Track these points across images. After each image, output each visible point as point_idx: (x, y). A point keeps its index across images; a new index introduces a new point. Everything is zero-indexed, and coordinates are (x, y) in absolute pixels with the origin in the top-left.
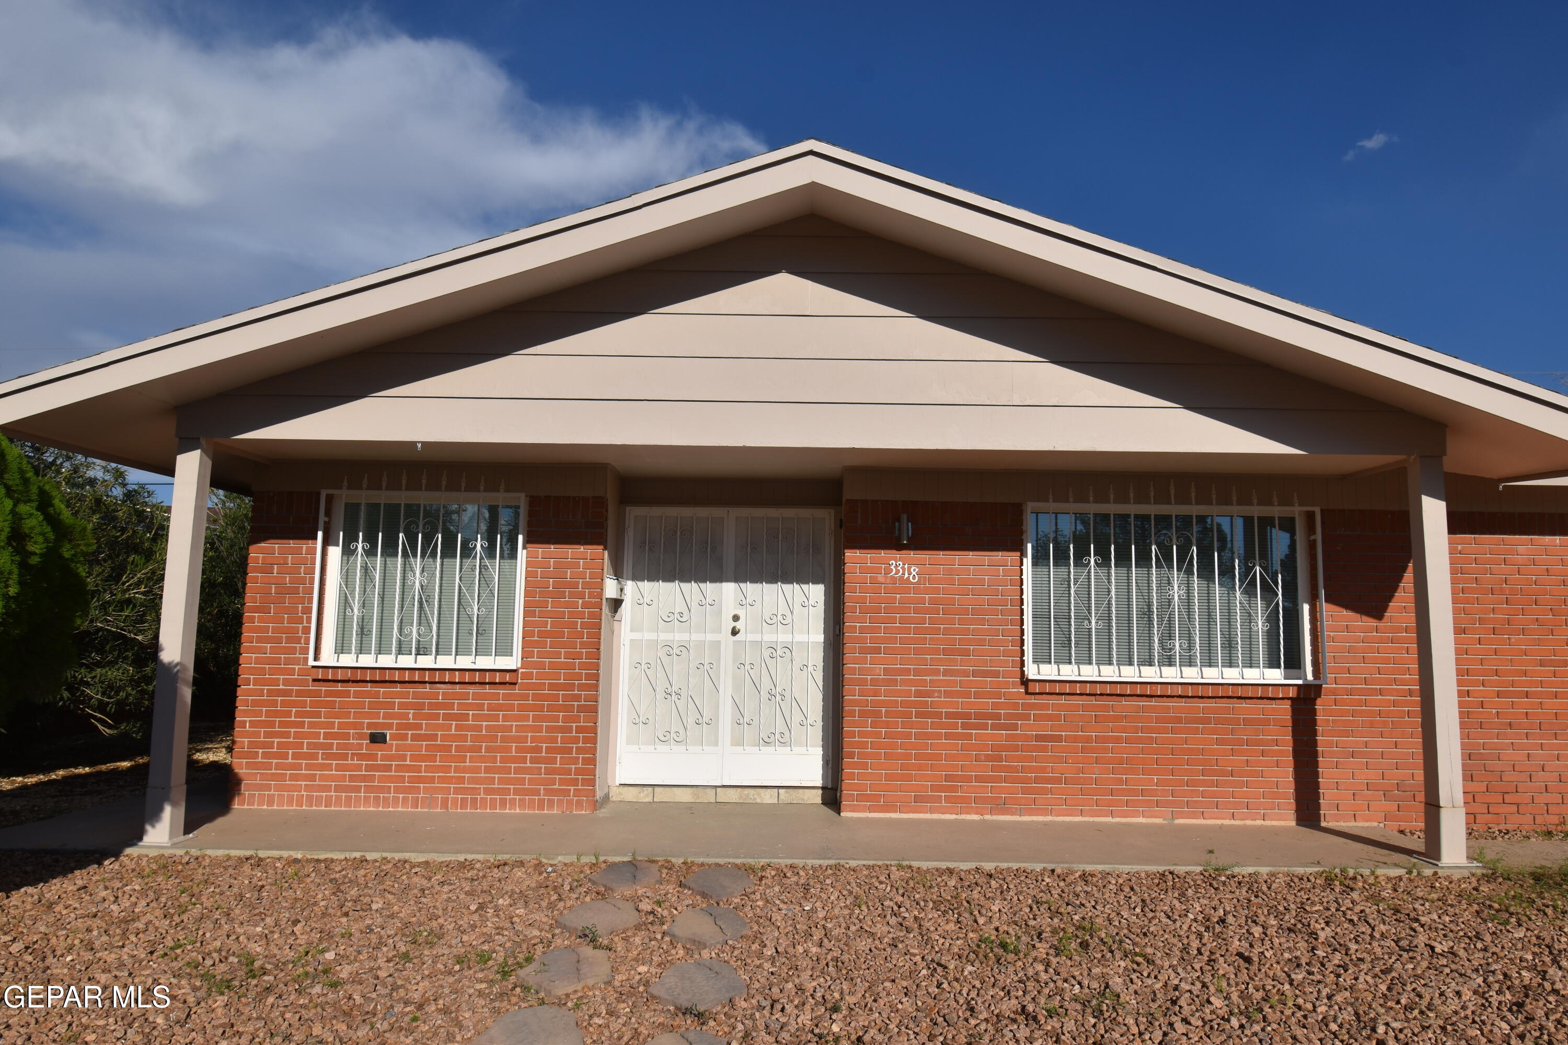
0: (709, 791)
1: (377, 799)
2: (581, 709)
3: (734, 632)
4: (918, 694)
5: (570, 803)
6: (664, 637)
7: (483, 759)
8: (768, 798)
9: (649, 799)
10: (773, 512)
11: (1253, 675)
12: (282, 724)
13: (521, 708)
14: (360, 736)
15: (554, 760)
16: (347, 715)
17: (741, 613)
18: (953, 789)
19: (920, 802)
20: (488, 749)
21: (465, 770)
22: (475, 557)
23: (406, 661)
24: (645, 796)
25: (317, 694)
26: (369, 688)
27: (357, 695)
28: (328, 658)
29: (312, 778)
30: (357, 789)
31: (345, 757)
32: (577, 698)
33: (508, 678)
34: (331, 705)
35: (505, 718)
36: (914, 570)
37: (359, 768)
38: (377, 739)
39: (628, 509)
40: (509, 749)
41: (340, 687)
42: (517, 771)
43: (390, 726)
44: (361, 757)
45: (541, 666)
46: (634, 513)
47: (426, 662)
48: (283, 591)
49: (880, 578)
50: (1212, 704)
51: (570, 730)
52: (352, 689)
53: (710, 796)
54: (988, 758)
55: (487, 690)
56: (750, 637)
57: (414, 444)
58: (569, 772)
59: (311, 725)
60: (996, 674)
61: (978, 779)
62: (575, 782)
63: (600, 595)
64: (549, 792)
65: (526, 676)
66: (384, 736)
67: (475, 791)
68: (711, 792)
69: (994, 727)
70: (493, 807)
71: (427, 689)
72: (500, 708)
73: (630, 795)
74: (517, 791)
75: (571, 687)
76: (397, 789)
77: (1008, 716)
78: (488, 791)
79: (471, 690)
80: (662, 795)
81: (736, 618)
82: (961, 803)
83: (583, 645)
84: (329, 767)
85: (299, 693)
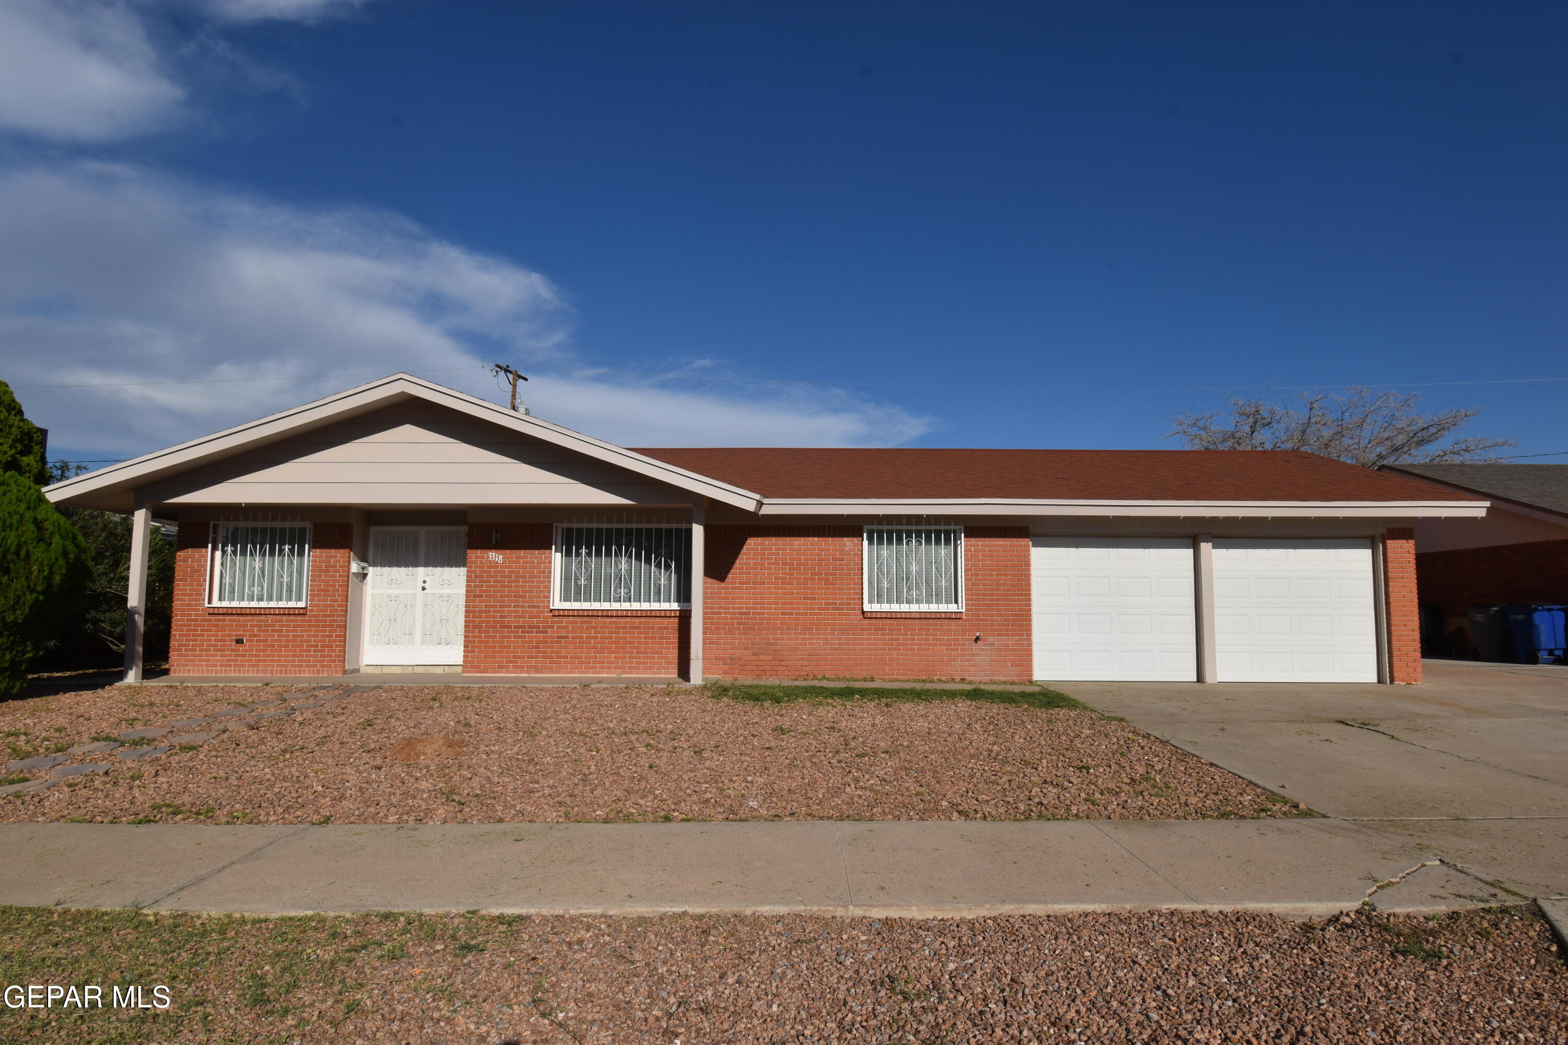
0: (410, 668)
1: (239, 670)
2: (338, 626)
3: (424, 589)
4: (501, 617)
5: (332, 671)
6: (388, 591)
7: (290, 651)
8: (439, 671)
9: (380, 672)
10: (444, 528)
11: (665, 606)
12: (194, 635)
13: (309, 626)
14: (231, 640)
15: (324, 651)
16: (225, 630)
17: (427, 579)
18: (516, 662)
19: (500, 668)
20: (293, 646)
21: (281, 656)
22: (284, 555)
23: (254, 604)
24: (378, 671)
25: (210, 620)
26: (235, 617)
27: (230, 620)
28: (216, 603)
29: (209, 660)
30: (230, 666)
31: (224, 650)
32: (336, 621)
33: (301, 611)
34: (217, 626)
35: (301, 631)
36: (501, 557)
37: (231, 655)
38: (239, 641)
39: (371, 527)
40: (302, 646)
41: (221, 617)
42: (307, 656)
43: (245, 636)
44: (232, 650)
45: (318, 606)
46: (373, 529)
47: (263, 604)
48: (193, 571)
49: (484, 561)
50: (643, 619)
51: (332, 636)
52: (227, 618)
53: (410, 670)
54: (533, 647)
55: (292, 617)
56: (433, 591)
57: (241, 504)
58: (331, 656)
59: (208, 635)
60: (539, 607)
61: (528, 657)
62: (334, 661)
63: (348, 571)
64: (322, 666)
65: (311, 611)
66: (243, 640)
67: (287, 666)
68: (411, 668)
69: (537, 632)
70: (295, 673)
71: (264, 617)
72: (298, 626)
73: (370, 670)
74: (306, 666)
75: (333, 616)
76: (249, 666)
77: (543, 627)
78: (293, 666)
79: (284, 618)
80: (386, 670)
81: (424, 582)
82: (517, 668)
83: (339, 596)
84: (216, 655)
85: (202, 620)
